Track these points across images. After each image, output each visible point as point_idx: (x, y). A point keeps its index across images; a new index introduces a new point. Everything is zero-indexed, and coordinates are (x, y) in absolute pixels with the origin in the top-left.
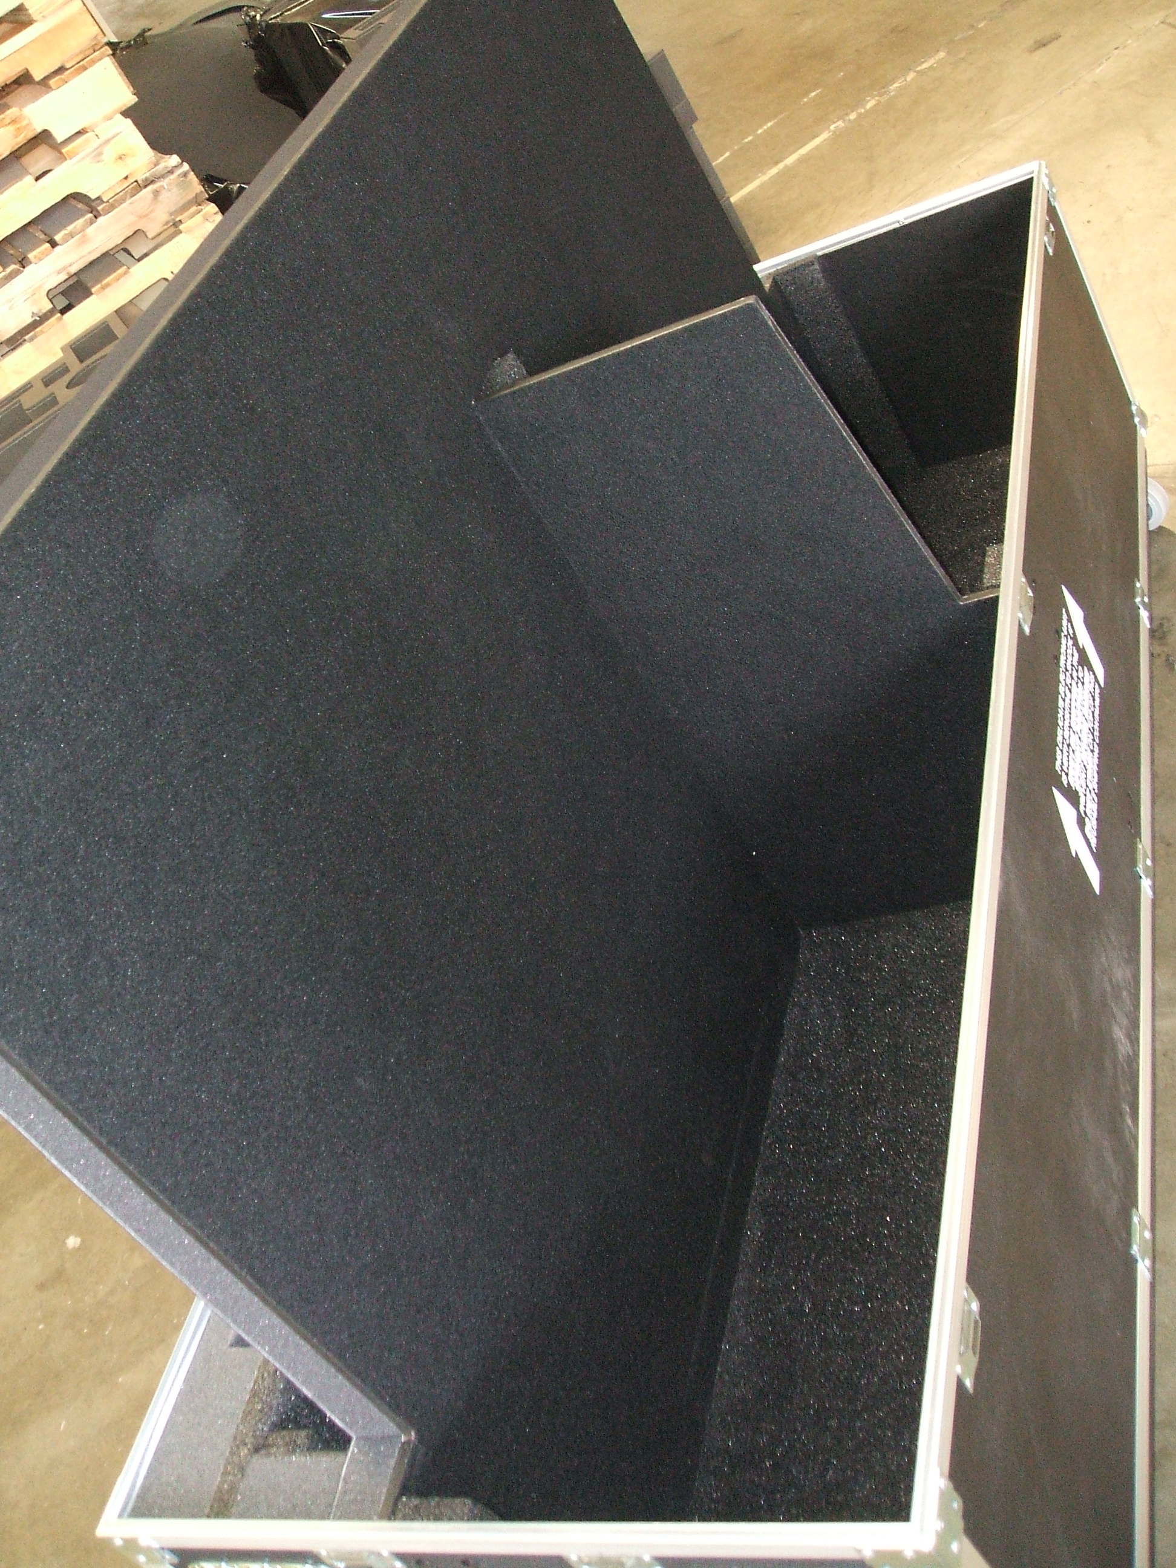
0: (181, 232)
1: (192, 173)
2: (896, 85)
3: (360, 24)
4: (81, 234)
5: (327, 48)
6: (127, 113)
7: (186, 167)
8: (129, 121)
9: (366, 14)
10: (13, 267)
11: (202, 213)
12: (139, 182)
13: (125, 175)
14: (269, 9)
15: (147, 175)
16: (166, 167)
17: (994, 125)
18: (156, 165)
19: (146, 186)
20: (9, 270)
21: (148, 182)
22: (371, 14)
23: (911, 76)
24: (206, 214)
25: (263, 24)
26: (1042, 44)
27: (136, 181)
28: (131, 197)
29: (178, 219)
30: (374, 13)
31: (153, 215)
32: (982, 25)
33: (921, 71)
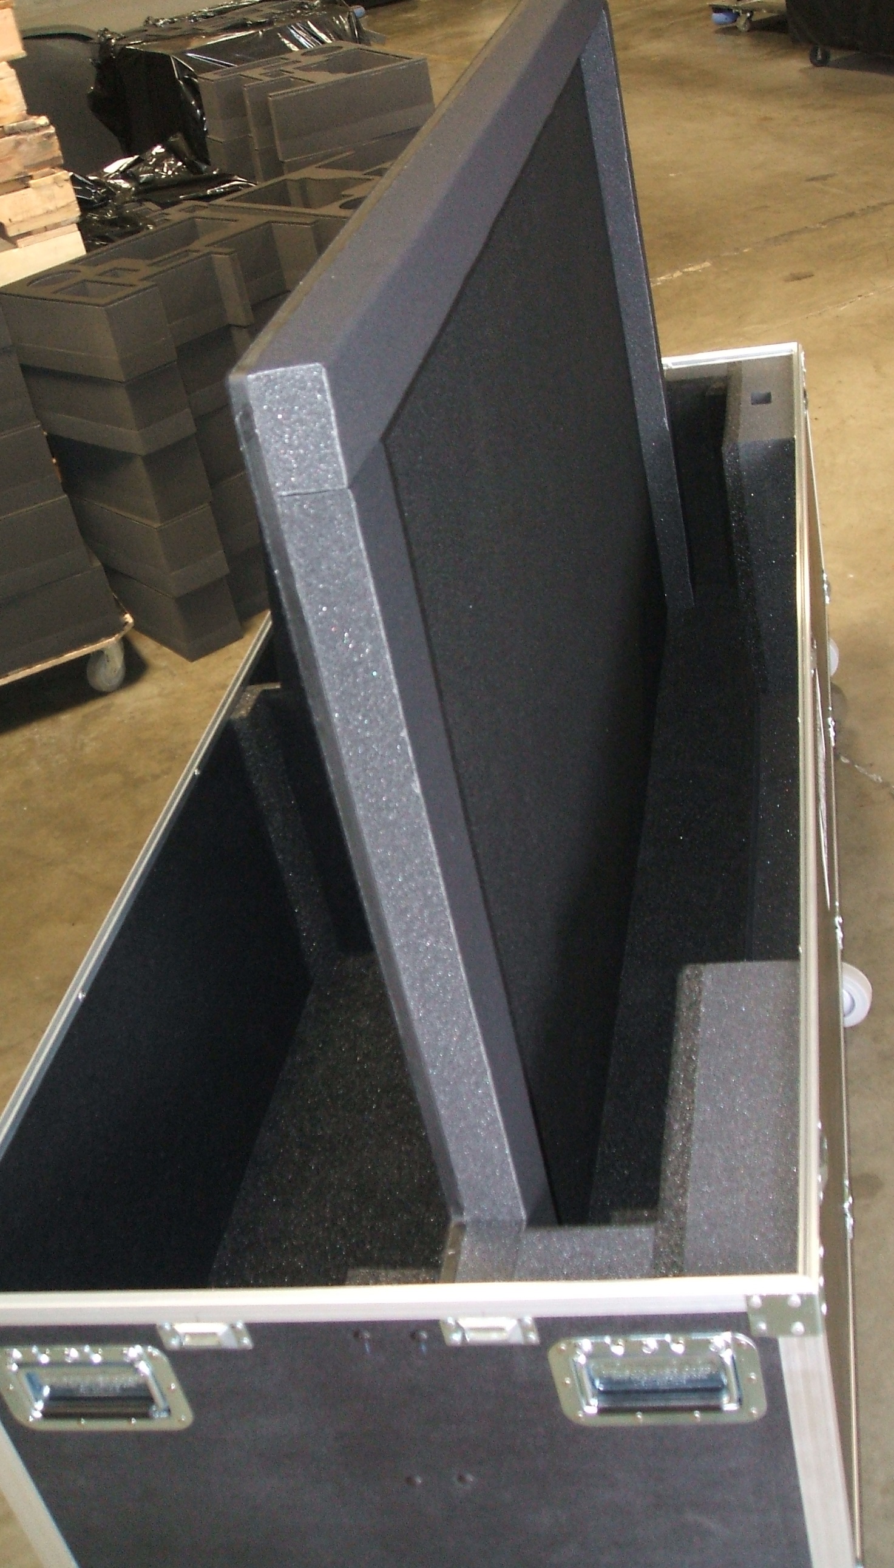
0: (27, 187)
1: (56, 137)
2: (662, 278)
3: (218, 72)
5: (181, 83)
6: (13, 63)
7: (52, 130)
8: (13, 71)
9: (226, 65)
11: (53, 176)
12: (6, 129)
14: (125, 37)
15: (15, 124)
16: (34, 124)
17: (746, 329)
18: (23, 120)
19: (10, 135)
21: (12, 132)
22: (229, 66)
23: (677, 274)
24: (57, 177)
25: (118, 48)
26: (797, 278)
29: (30, 174)
30: (233, 66)
31: (8, 162)
32: (746, 251)
33: (687, 272)
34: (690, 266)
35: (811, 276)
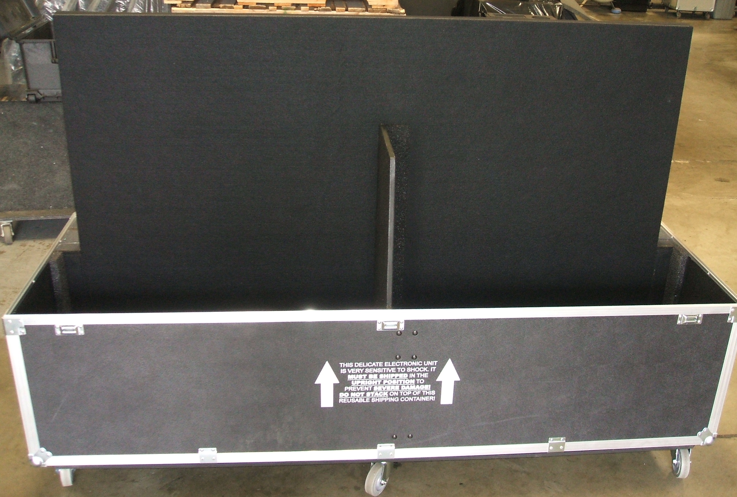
3: (496, 13)
4: (357, 13)
5: (480, 14)
9: (501, 12)
10: (329, 8)
12: (387, 10)
13: (384, 5)
15: (391, 9)
16: (399, 11)
18: (396, 8)
19: (388, 13)
20: (327, 8)
21: (390, 12)
26: (721, 180)
27: (386, 9)
28: (381, 13)
30: (504, 13)
32: (708, 162)
33: (676, 162)
34: (679, 160)
35: (727, 181)
